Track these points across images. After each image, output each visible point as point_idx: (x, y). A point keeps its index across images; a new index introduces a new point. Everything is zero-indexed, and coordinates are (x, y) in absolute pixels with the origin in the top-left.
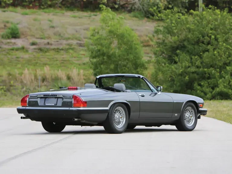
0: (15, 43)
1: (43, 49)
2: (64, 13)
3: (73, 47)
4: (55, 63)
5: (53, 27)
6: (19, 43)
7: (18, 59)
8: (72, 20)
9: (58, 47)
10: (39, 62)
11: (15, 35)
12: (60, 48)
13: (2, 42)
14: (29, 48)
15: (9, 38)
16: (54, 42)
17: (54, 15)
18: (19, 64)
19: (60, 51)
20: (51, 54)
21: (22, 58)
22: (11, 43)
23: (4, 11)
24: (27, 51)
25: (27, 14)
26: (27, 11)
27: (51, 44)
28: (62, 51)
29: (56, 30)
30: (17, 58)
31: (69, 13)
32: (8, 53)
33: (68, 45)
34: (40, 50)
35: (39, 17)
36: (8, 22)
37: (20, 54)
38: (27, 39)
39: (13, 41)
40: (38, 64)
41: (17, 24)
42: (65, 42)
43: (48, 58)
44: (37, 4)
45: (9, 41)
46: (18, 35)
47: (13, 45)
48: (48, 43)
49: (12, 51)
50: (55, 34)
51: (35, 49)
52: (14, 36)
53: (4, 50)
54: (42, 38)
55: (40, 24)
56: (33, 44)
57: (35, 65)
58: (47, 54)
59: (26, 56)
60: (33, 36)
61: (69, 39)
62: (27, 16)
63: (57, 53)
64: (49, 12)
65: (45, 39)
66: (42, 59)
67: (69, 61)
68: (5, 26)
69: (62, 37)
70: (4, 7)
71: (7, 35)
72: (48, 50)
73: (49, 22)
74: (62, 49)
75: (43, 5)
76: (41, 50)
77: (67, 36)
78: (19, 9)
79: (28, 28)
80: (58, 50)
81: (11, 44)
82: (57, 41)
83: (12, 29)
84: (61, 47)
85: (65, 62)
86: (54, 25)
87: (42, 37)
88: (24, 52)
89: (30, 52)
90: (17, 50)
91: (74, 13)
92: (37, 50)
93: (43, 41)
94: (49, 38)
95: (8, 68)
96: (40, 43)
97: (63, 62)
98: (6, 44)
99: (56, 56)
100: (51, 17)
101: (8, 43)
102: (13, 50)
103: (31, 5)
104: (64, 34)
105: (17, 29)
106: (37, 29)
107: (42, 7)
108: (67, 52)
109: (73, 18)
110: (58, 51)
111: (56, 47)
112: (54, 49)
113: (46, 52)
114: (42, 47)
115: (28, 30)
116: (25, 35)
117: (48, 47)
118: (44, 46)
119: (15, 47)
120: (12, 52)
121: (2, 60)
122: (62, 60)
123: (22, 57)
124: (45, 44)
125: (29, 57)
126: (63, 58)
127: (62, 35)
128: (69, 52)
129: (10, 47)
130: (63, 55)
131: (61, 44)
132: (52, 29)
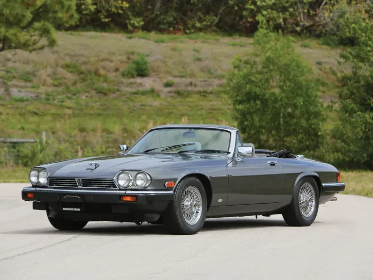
0: (141, 84)
1: (182, 92)
2: (218, 40)
4: (199, 112)
5: (200, 60)
6: (147, 83)
7: (143, 107)
8: (229, 50)
9: (205, 89)
10: (175, 111)
11: (142, 72)
12: (209, 91)
13: (122, 83)
14: (161, 91)
15: (133, 77)
16: (201, 81)
17: (203, 42)
18: (144, 114)
19: (207, 95)
20: (195, 98)
21: (151, 106)
22: (135, 83)
23: (130, 38)
24: (158, 96)
25: (163, 42)
26: (165, 37)
27: (196, 86)
28: (211, 96)
29: (204, 64)
30: (142, 105)
31: (226, 40)
32: (129, 98)
33: (221, 85)
34: (177, 95)
35: (180, 46)
36: (133, 53)
37: (148, 100)
38: (160, 78)
39: (139, 80)
40: (172, 115)
41: (147, 56)
42: (216, 82)
43: (190, 107)
44: (181, 27)
45: (132, 80)
46: (145, 72)
47: (138, 87)
48: (191, 84)
49: (136, 96)
50: (202, 70)
51: (170, 92)
52: (141, 73)
53: (124, 95)
54: (182, 77)
55: (181, 54)
56: (168, 85)
57: (168, 115)
58: (188, 99)
59: (156, 103)
60: (169, 73)
61: (222, 77)
62: (162, 44)
63: (203, 97)
64: (196, 39)
65: (186, 78)
66: (180, 108)
67: (220, 109)
68: (129, 58)
69: (212, 74)
70: (131, 32)
71: (130, 72)
72: (189, 94)
73: (195, 53)
74: (211, 93)
75: (189, 29)
76: (178, 93)
77: (219, 72)
78: (153, 34)
79: (161, 61)
80: (204, 94)
81: (135, 85)
82: (205, 81)
83: (138, 63)
84: (210, 89)
85: (214, 112)
86: (202, 56)
87: (181, 74)
88: (154, 97)
89: (163, 96)
90: (144, 93)
91: (234, 39)
92: (173, 94)
93: (183, 79)
94: (193, 75)
95: (125, 121)
96: (178, 83)
97: (210, 111)
98: (128, 85)
100: (198, 45)
101: (131, 83)
102: (136, 93)
103: (171, 29)
104: (216, 70)
105: (145, 63)
106: (175, 64)
107: (188, 31)
108: (219, 97)
109: (232, 47)
110: (204, 96)
111: (201, 90)
112: (199, 93)
113: (186, 97)
114: (182, 88)
115: (161, 65)
116: (156, 71)
117: (190, 89)
118: (184, 89)
119: (141, 89)
120: (135, 98)
121: (119, 109)
122: (210, 109)
123: (150, 104)
124: (186, 86)
125: (161, 104)
126: (212, 106)
127: (212, 71)
128: (221, 97)
129: (133, 90)
130: (211, 101)
131: (210, 85)
132: (198, 63)
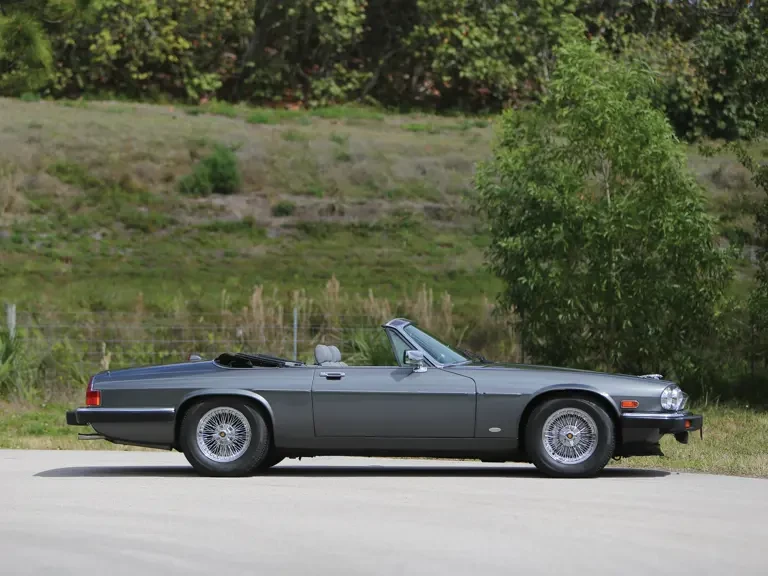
0: (222, 208)
1: (314, 226)
2: (381, 120)
3: (413, 219)
4: (355, 271)
5: (346, 158)
6: (237, 206)
7: (229, 259)
8: (408, 139)
9: (365, 220)
10: (301, 268)
11: (223, 183)
12: (371, 225)
13: (182, 206)
14: (268, 225)
15: (204, 193)
16: (353, 204)
17: (349, 124)
18: (233, 275)
19: (370, 233)
20: (343, 239)
21: (245, 256)
22: (210, 207)
23: (195, 113)
24: (262, 234)
25: (264, 121)
26: (267, 112)
27: (342, 213)
28: (378, 235)
29: (358, 166)
30: (227, 255)
31: (397, 120)
32: (198, 240)
33: (396, 213)
34: (303, 231)
35: (303, 130)
36: (202, 144)
37: (240, 243)
38: (264, 196)
39: (218, 200)
40: (296, 276)
41: (234, 149)
42: (386, 205)
43: (333, 259)
44: (299, 94)
45: (202, 200)
46: (231, 182)
47: (217, 215)
48: (332, 209)
49: (212, 234)
50: (354, 181)
51: (286, 226)
52: (222, 185)
53: (186, 232)
54: (310, 194)
55: (306, 147)
56: (281, 211)
57: (288, 276)
58: (328, 242)
59: (259, 250)
60: (279, 185)
61: (397, 195)
62: (264, 126)
63: (360, 239)
64: (334, 117)
65: (321, 196)
66: (311, 260)
67: (400, 264)
68: (193, 155)
69: (376, 189)
70: (195, 103)
71: (198, 184)
72: (329, 230)
73: (334, 144)
74: (377, 228)
75: (315, 98)
76: (306, 229)
77: (391, 185)
78: (242, 107)
79: (265, 160)
80: (362, 231)
81: (210, 212)
82: (361, 204)
83: (214, 165)
84: (373, 221)
85: (387, 269)
86: (350, 151)
87: (309, 188)
88: (251, 236)
89: (271, 235)
90: (229, 229)
91: (413, 118)
92: (295, 231)
93: (315, 200)
94: (334, 191)
95: (195, 288)
96: (303, 207)
97: (379, 268)
98: (193, 212)
99: (358, 250)
100: (341, 129)
101: (202, 207)
102: (214, 228)
103: (278, 98)
104: (384, 181)
105: (231, 164)
106: (294, 166)
107: (314, 103)
108: (394, 238)
109: (411, 134)
110: (363, 235)
111: (356, 221)
112: (350, 227)
113: (324, 236)
114: (314, 218)
115: (265, 168)
116: (255, 182)
117: (330, 219)
118: (317, 218)
119: (224, 220)
120: (212, 238)
121: (177, 263)
122: (378, 263)
123: (243, 251)
124: (321, 213)
125: (268, 252)
126: (380, 256)
127: (377, 184)
128: (400, 236)
129: (206, 222)
130: (379, 247)
131: (373, 212)
132: (344, 165)
